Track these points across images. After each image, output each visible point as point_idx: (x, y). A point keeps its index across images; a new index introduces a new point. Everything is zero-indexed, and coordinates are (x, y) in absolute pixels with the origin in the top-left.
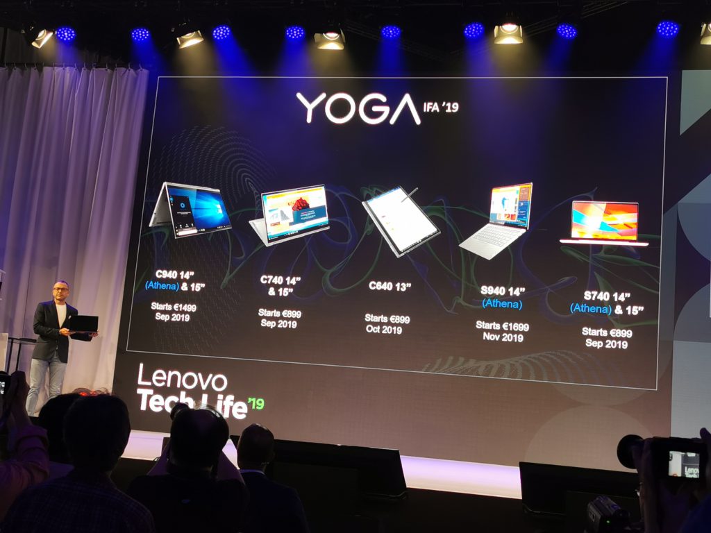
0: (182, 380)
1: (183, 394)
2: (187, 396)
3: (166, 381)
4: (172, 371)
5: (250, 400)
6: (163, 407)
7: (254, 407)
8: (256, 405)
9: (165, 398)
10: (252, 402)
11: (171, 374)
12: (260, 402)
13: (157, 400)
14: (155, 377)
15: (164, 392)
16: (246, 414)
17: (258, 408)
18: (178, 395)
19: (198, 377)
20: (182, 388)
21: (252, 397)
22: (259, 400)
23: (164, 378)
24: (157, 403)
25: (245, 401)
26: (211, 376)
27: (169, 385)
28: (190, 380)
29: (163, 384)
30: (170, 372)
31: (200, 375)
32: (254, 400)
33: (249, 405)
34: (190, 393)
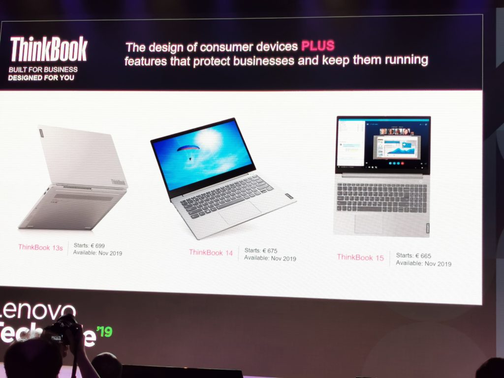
0: (32, 312)
1: (33, 325)
2: (37, 327)
3: (16, 313)
4: (22, 303)
5: (98, 328)
6: (14, 338)
7: (102, 335)
8: (105, 333)
9: (16, 329)
10: (100, 330)
11: (21, 306)
12: (108, 330)
13: (8, 332)
14: (5, 310)
15: (15, 323)
16: (94, 341)
17: (106, 336)
18: (29, 327)
19: (47, 309)
20: (33, 319)
21: (101, 326)
22: (107, 328)
23: (15, 310)
24: (8, 335)
25: (94, 330)
26: (60, 306)
27: (19, 317)
28: (40, 311)
29: (14, 316)
30: (20, 304)
31: (49, 306)
32: (102, 328)
33: (98, 334)
34: (39, 324)
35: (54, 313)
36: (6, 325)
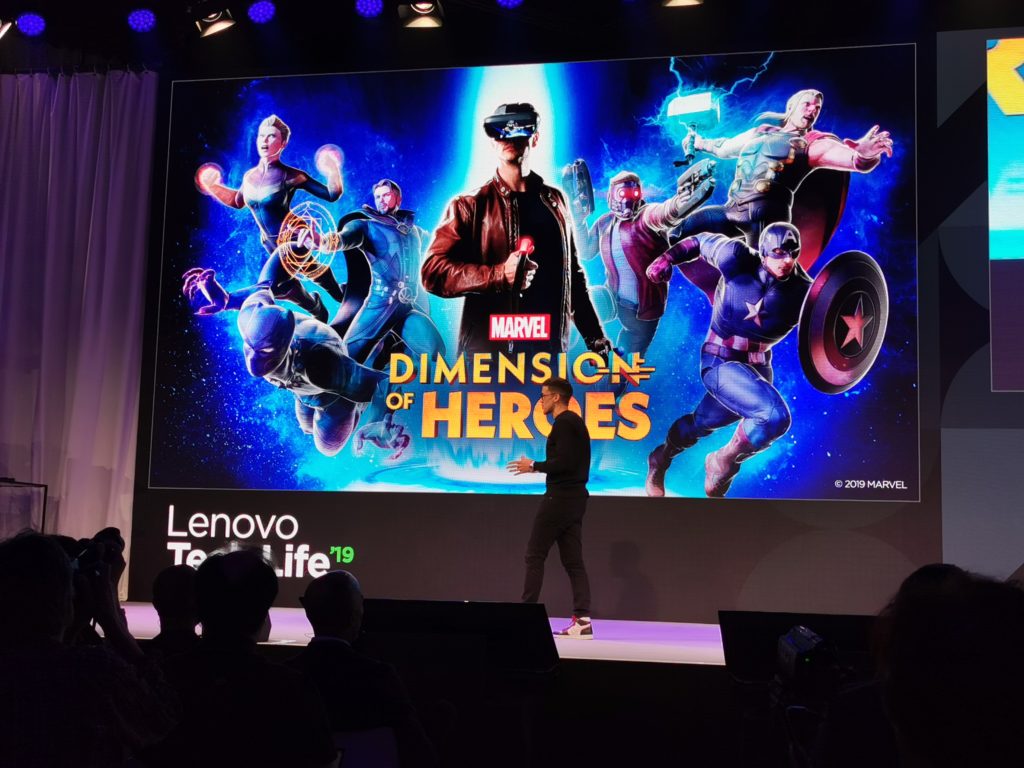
1: (234, 546)
3: (208, 529)
4: (217, 514)
5: (333, 549)
7: (338, 560)
8: (342, 557)
11: (215, 518)
12: (348, 552)
13: (198, 558)
14: (192, 525)
15: (207, 544)
17: (345, 560)
19: (255, 521)
20: (233, 538)
21: (336, 546)
22: (346, 549)
23: (206, 525)
25: (326, 552)
26: (273, 518)
27: (213, 535)
28: (244, 526)
29: (205, 533)
30: (214, 516)
31: (258, 517)
32: (338, 549)
33: (332, 558)
35: (265, 527)
36: (193, 548)
